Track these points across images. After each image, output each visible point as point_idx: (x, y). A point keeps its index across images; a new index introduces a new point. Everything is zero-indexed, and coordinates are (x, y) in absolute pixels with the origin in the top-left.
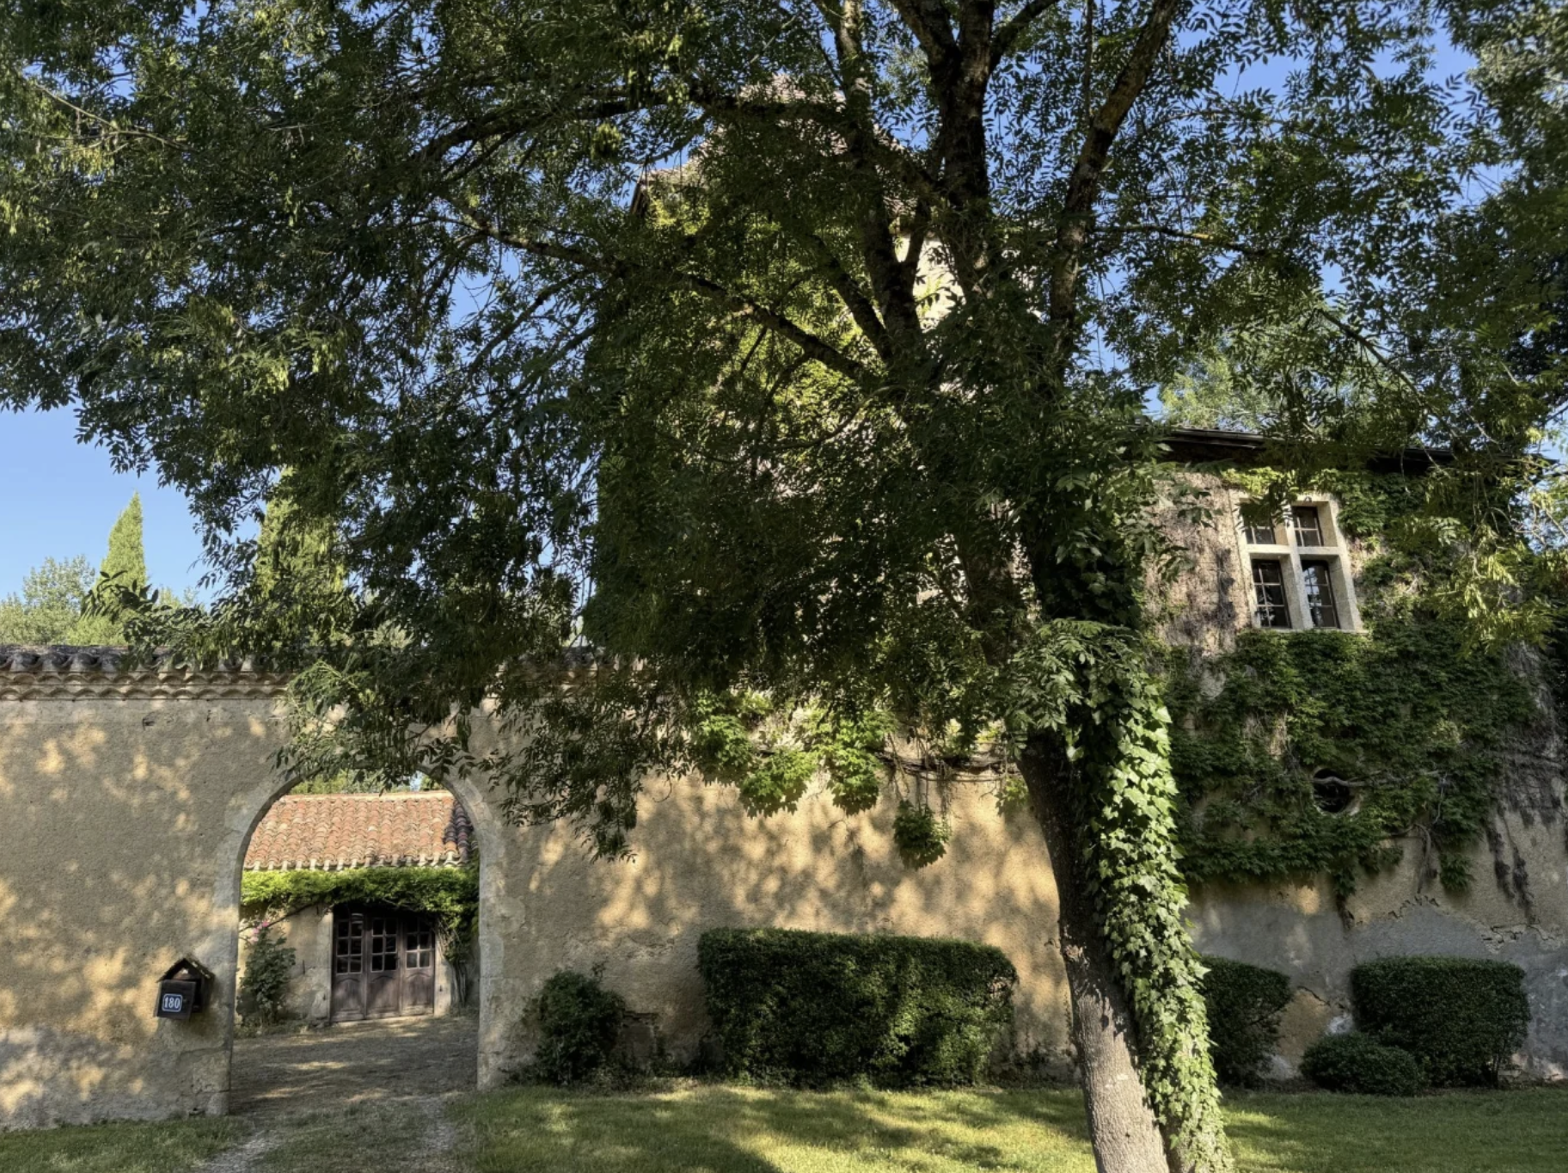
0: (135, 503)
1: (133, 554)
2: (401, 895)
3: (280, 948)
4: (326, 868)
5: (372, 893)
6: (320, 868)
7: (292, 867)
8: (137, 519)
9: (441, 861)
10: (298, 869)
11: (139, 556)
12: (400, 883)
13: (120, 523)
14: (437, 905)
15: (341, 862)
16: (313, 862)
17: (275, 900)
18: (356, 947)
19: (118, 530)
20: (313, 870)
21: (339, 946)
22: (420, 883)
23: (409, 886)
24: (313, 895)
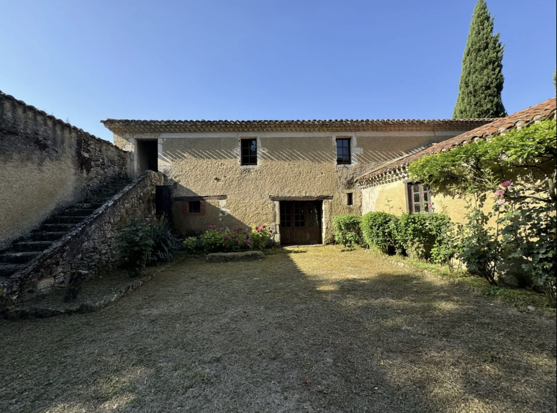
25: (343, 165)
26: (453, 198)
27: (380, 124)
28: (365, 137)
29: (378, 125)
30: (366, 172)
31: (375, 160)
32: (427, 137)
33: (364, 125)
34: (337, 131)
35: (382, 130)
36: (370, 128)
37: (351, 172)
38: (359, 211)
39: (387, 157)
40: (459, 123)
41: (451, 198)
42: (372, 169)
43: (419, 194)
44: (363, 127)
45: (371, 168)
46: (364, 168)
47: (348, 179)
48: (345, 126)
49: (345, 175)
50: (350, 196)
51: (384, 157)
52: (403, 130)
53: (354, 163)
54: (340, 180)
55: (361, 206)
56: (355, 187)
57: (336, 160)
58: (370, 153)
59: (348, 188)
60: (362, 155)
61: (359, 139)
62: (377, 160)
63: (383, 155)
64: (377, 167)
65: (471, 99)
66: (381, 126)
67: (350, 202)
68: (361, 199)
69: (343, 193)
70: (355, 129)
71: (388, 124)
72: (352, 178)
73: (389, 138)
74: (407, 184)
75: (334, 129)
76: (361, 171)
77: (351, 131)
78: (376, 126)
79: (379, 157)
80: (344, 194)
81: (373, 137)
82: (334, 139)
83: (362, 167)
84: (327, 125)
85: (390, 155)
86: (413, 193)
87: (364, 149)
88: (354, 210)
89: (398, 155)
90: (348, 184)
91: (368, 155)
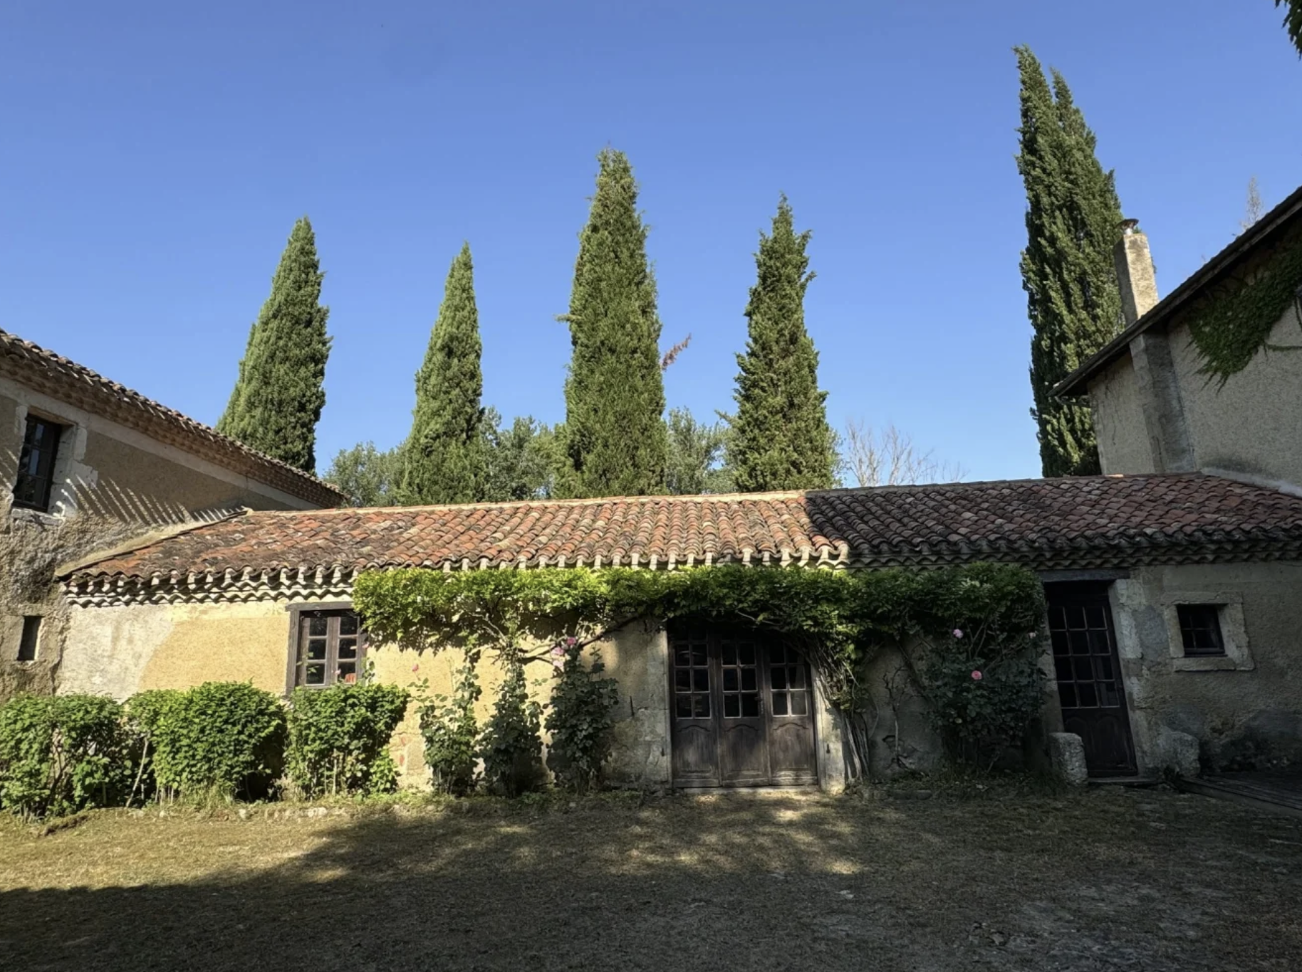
0: (465, 251)
1: (465, 295)
2: (762, 606)
3: (595, 678)
4: (653, 567)
5: (720, 599)
6: (646, 565)
7: (608, 564)
8: (467, 266)
9: (813, 560)
10: (616, 567)
11: (470, 298)
12: (761, 587)
13: (453, 270)
14: (817, 623)
15: (672, 559)
16: (635, 558)
17: (587, 609)
18: (702, 681)
19: (452, 276)
20: (635, 568)
21: (679, 675)
22: (789, 587)
23: (774, 593)
24: (640, 603)
25: (32, 512)
26: (420, 654)
27: (159, 417)
28: (111, 439)
29: (155, 419)
30: (92, 550)
31: (122, 518)
32: (234, 487)
33: (123, 405)
34: (40, 389)
35: (155, 436)
36: (131, 419)
37: (50, 541)
38: (51, 683)
39: (152, 516)
40: (290, 475)
41: (416, 653)
42: (111, 544)
43: (324, 641)
44: (119, 407)
45: (108, 539)
46: (88, 536)
47: (36, 565)
48: (72, 385)
49: (30, 548)
50: (31, 624)
51: (146, 513)
52: (198, 452)
53: (64, 515)
54: (11, 563)
55: (56, 668)
56: (53, 596)
57: (11, 487)
58: (114, 491)
59: (29, 599)
60: (94, 491)
61: (95, 440)
62: (127, 517)
63: (142, 509)
64: (124, 540)
65: (270, 416)
66: (160, 424)
67: (26, 651)
68: (64, 641)
69: (14, 612)
70: (94, 405)
71: (176, 427)
72: (51, 565)
73: (166, 462)
74: (298, 614)
75: (37, 378)
76: (79, 546)
77: (80, 404)
78: (150, 420)
79: (133, 511)
80: (14, 619)
81: (130, 446)
82: (22, 411)
83: (84, 532)
84: (22, 357)
85: (157, 510)
86: (308, 638)
87: (101, 476)
88: (37, 679)
89: (174, 517)
90: (35, 582)
91: (109, 498)
